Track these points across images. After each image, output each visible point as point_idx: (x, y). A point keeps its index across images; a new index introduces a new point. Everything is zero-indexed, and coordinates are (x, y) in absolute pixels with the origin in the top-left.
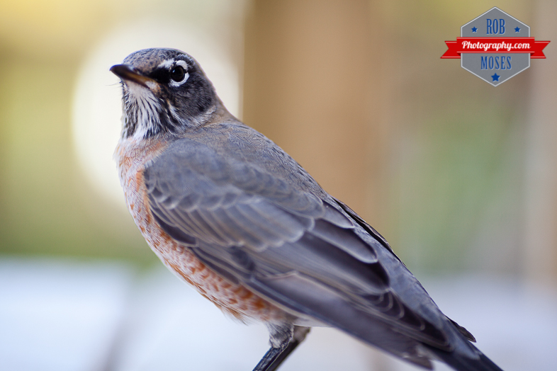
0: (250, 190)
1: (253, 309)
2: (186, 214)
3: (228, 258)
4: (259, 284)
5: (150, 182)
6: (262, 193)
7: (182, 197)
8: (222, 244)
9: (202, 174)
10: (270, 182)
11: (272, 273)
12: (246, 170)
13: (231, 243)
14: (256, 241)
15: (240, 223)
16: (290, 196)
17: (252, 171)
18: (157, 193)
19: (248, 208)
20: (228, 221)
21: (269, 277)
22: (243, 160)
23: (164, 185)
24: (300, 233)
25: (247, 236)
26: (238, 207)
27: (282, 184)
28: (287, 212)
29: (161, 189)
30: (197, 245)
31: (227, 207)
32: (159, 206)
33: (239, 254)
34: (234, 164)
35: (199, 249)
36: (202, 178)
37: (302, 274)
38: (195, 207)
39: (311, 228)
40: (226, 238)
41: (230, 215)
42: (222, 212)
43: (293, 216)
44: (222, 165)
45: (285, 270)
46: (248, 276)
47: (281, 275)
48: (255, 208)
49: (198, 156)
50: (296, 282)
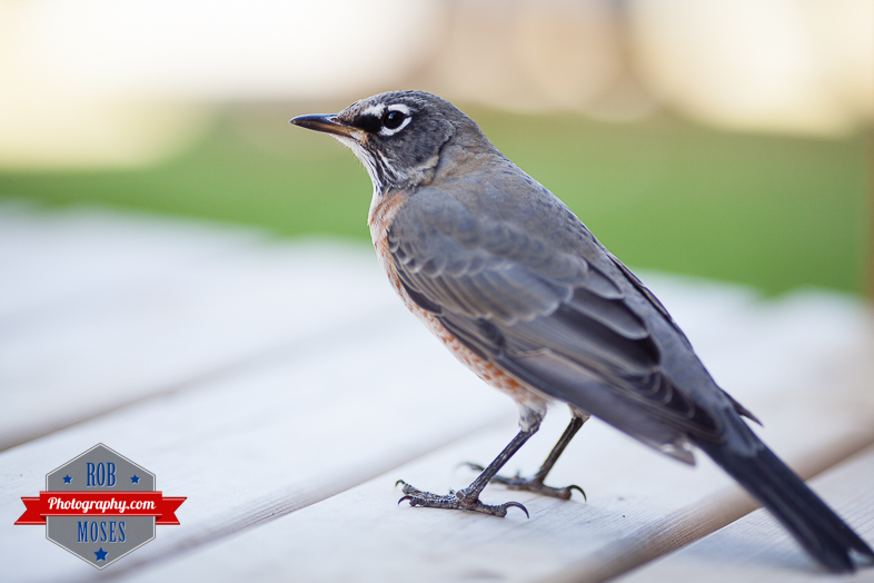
0: (502, 253)
1: (508, 388)
2: (430, 280)
3: (475, 331)
4: (508, 362)
5: (392, 240)
6: (514, 258)
7: (425, 261)
8: (469, 315)
9: (449, 234)
10: (526, 244)
11: (522, 350)
12: (499, 231)
13: (478, 315)
14: (504, 314)
15: (487, 294)
16: (548, 261)
17: (506, 232)
18: (401, 253)
19: (496, 276)
20: (475, 290)
21: (520, 354)
22: (497, 218)
23: (408, 246)
24: (554, 306)
25: (495, 308)
26: (486, 275)
27: (541, 248)
28: (542, 281)
29: (404, 249)
30: (443, 315)
31: (473, 274)
32: (403, 268)
33: (487, 327)
34: (486, 222)
35: (444, 318)
36: (448, 239)
37: (555, 351)
38: (439, 272)
39: (568, 299)
40: (473, 310)
41: (477, 284)
42: (467, 280)
43: (548, 285)
44: (471, 225)
45: (536, 348)
46: (496, 352)
47: (532, 353)
48: (505, 275)
49: (445, 213)
50: (547, 361)
